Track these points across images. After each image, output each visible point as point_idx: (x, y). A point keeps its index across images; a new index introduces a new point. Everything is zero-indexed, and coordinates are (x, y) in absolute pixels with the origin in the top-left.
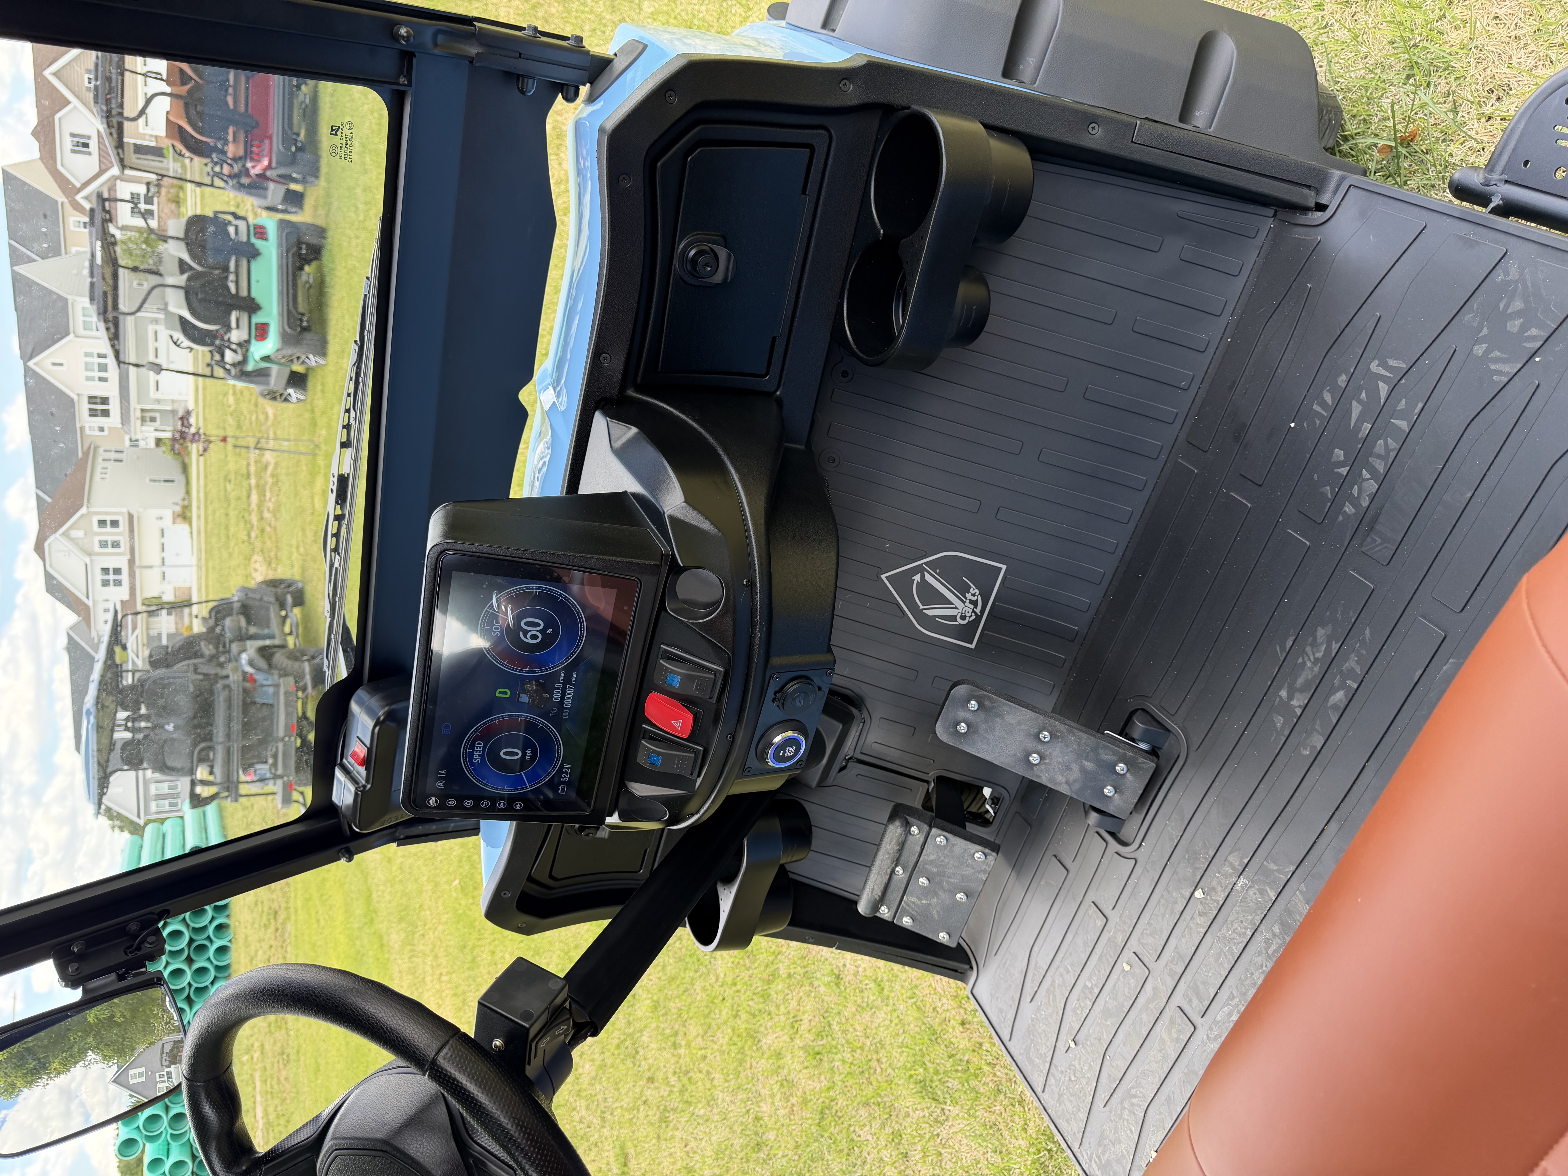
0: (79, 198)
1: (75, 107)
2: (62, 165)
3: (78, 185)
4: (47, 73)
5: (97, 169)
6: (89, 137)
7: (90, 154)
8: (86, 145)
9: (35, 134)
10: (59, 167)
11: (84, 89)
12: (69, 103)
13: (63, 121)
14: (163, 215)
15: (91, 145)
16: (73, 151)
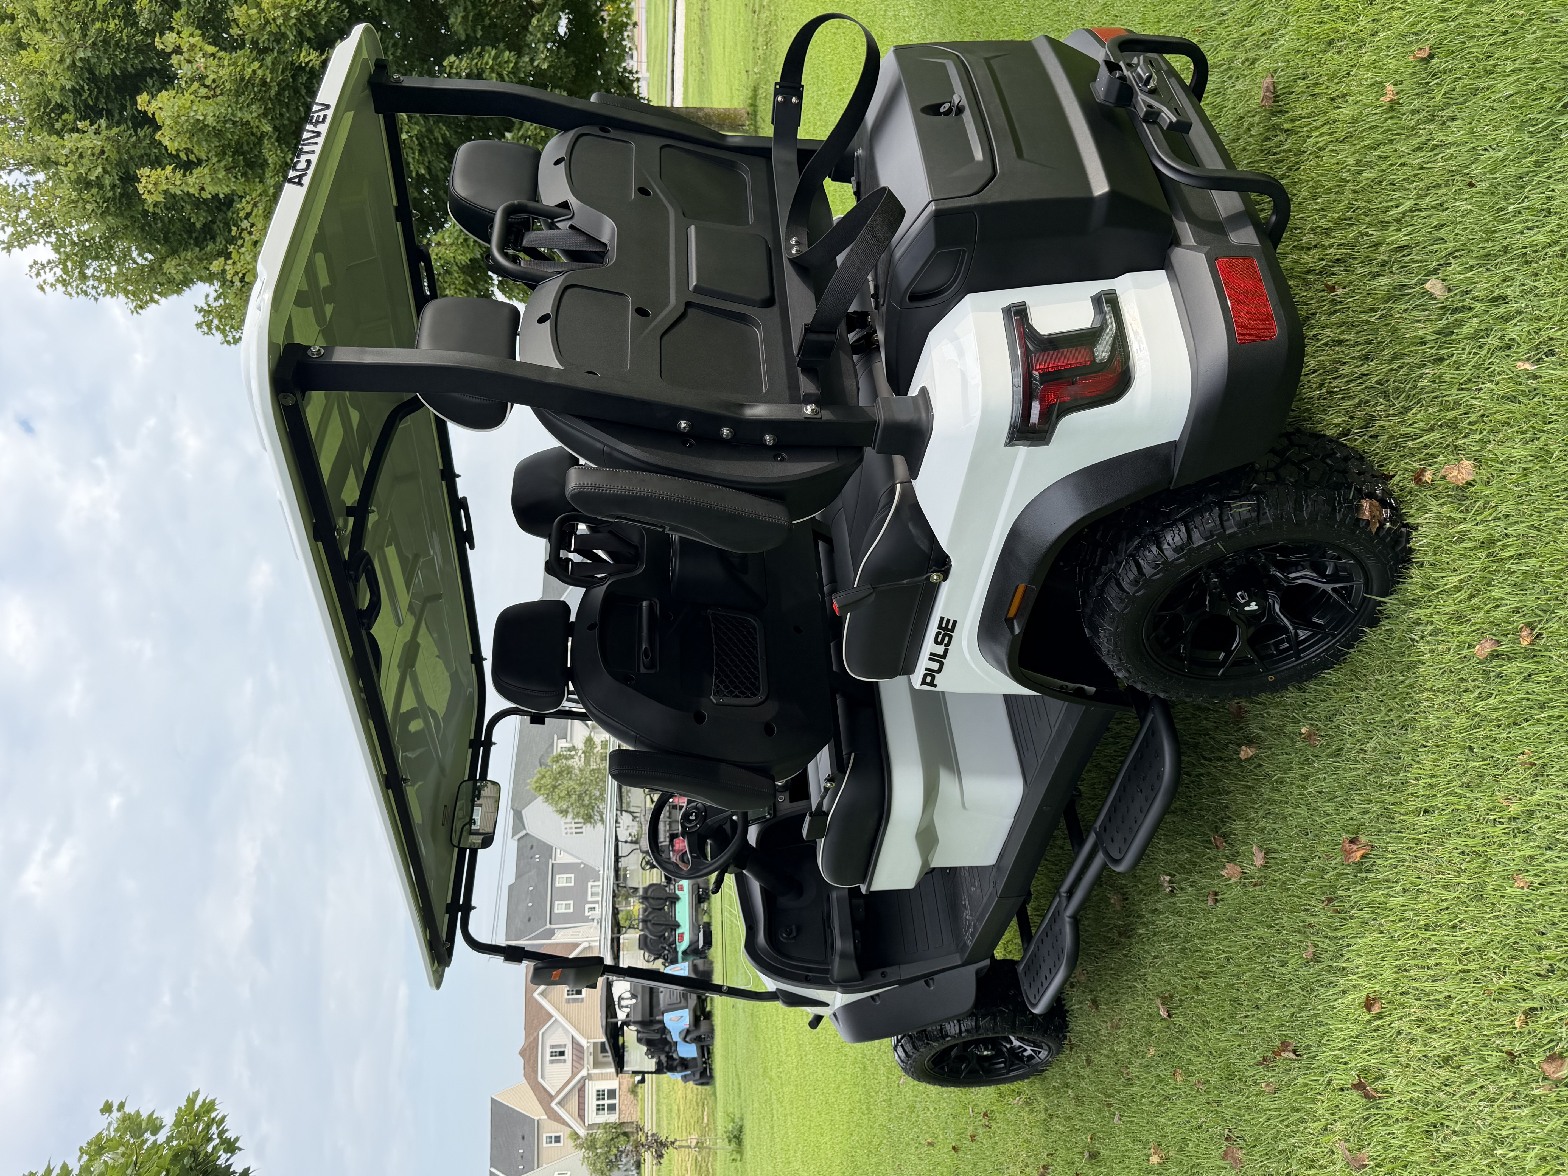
0: (553, 1105)
1: (556, 1020)
2: (542, 1077)
3: (553, 1093)
4: (536, 995)
5: (570, 1075)
6: (565, 1046)
7: (565, 1061)
8: (562, 1054)
9: (522, 1053)
10: (540, 1079)
11: (564, 1001)
12: (552, 1016)
13: (546, 1036)
14: (624, 1108)
15: (566, 1053)
16: (552, 1062)
